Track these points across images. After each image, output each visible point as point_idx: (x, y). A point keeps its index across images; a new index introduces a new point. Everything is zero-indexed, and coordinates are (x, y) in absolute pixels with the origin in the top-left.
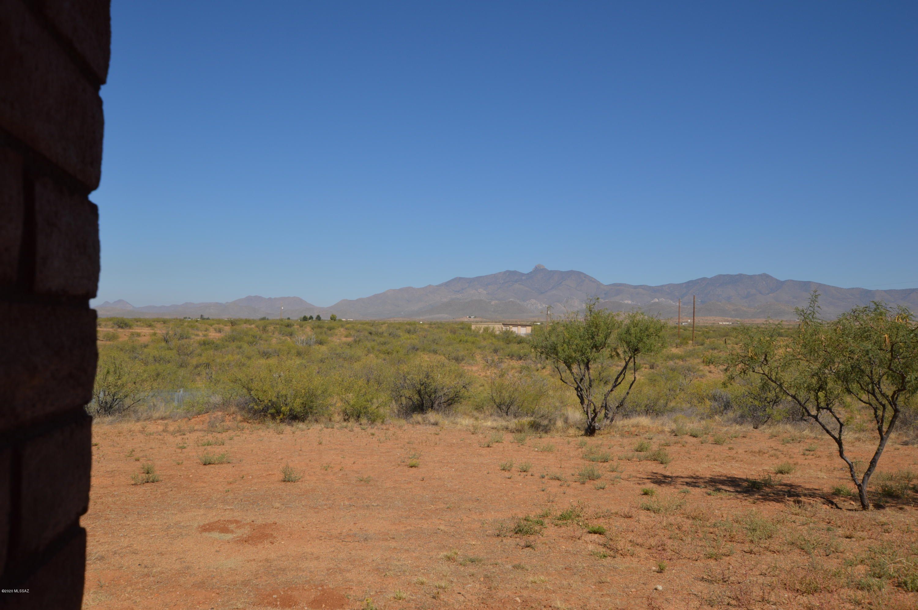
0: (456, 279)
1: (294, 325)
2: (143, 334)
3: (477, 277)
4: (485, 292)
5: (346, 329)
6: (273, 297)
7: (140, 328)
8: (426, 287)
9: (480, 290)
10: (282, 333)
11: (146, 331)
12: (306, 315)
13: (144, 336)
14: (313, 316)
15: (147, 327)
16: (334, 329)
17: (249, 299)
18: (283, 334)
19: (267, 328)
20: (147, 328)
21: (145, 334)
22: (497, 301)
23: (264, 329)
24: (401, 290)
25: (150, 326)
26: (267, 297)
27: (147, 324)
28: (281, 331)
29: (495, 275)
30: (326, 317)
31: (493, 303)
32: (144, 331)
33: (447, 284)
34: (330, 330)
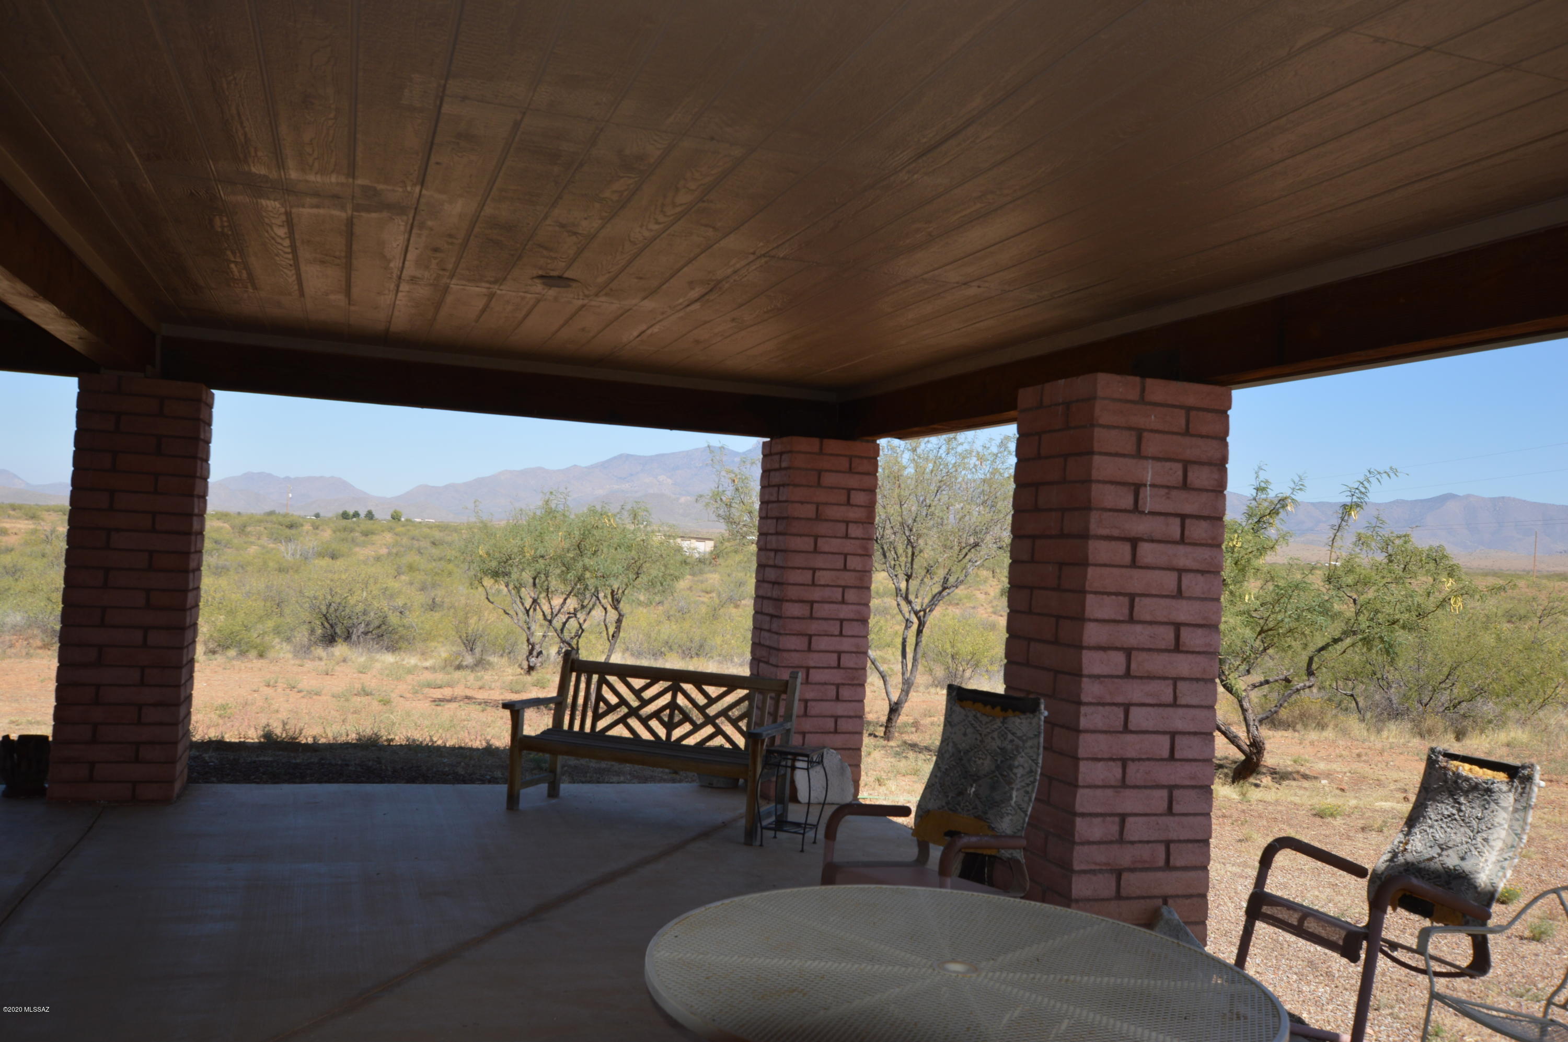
0: (621, 456)
1: (302, 525)
2: (14, 531)
3: (657, 456)
4: (670, 481)
5: (396, 534)
6: (292, 476)
7: (14, 521)
8: (568, 469)
9: (662, 478)
10: (274, 537)
11: (24, 525)
12: (348, 511)
13: (16, 534)
14: (360, 512)
15: (27, 519)
16: (373, 533)
17: (249, 477)
18: (275, 540)
19: (249, 529)
20: (26, 522)
21: (17, 532)
22: (689, 498)
23: (243, 530)
24: (524, 473)
25: (33, 517)
26: (282, 476)
27: (26, 515)
28: (273, 534)
29: (688, 452)
30: (382, 515)
31: (683, 500)
32: (18, 526)
33: (604, 466)
34: (367, 535)
